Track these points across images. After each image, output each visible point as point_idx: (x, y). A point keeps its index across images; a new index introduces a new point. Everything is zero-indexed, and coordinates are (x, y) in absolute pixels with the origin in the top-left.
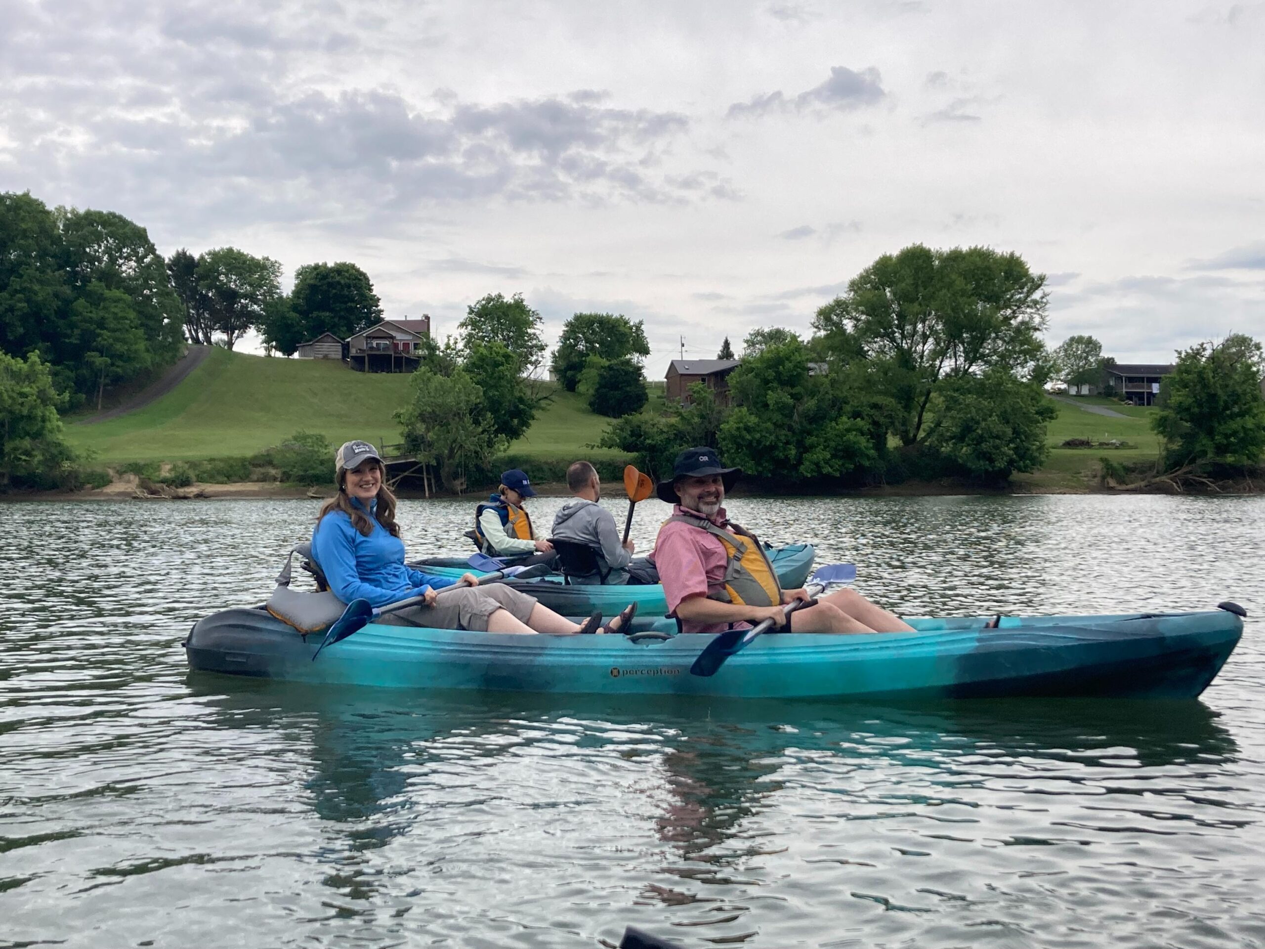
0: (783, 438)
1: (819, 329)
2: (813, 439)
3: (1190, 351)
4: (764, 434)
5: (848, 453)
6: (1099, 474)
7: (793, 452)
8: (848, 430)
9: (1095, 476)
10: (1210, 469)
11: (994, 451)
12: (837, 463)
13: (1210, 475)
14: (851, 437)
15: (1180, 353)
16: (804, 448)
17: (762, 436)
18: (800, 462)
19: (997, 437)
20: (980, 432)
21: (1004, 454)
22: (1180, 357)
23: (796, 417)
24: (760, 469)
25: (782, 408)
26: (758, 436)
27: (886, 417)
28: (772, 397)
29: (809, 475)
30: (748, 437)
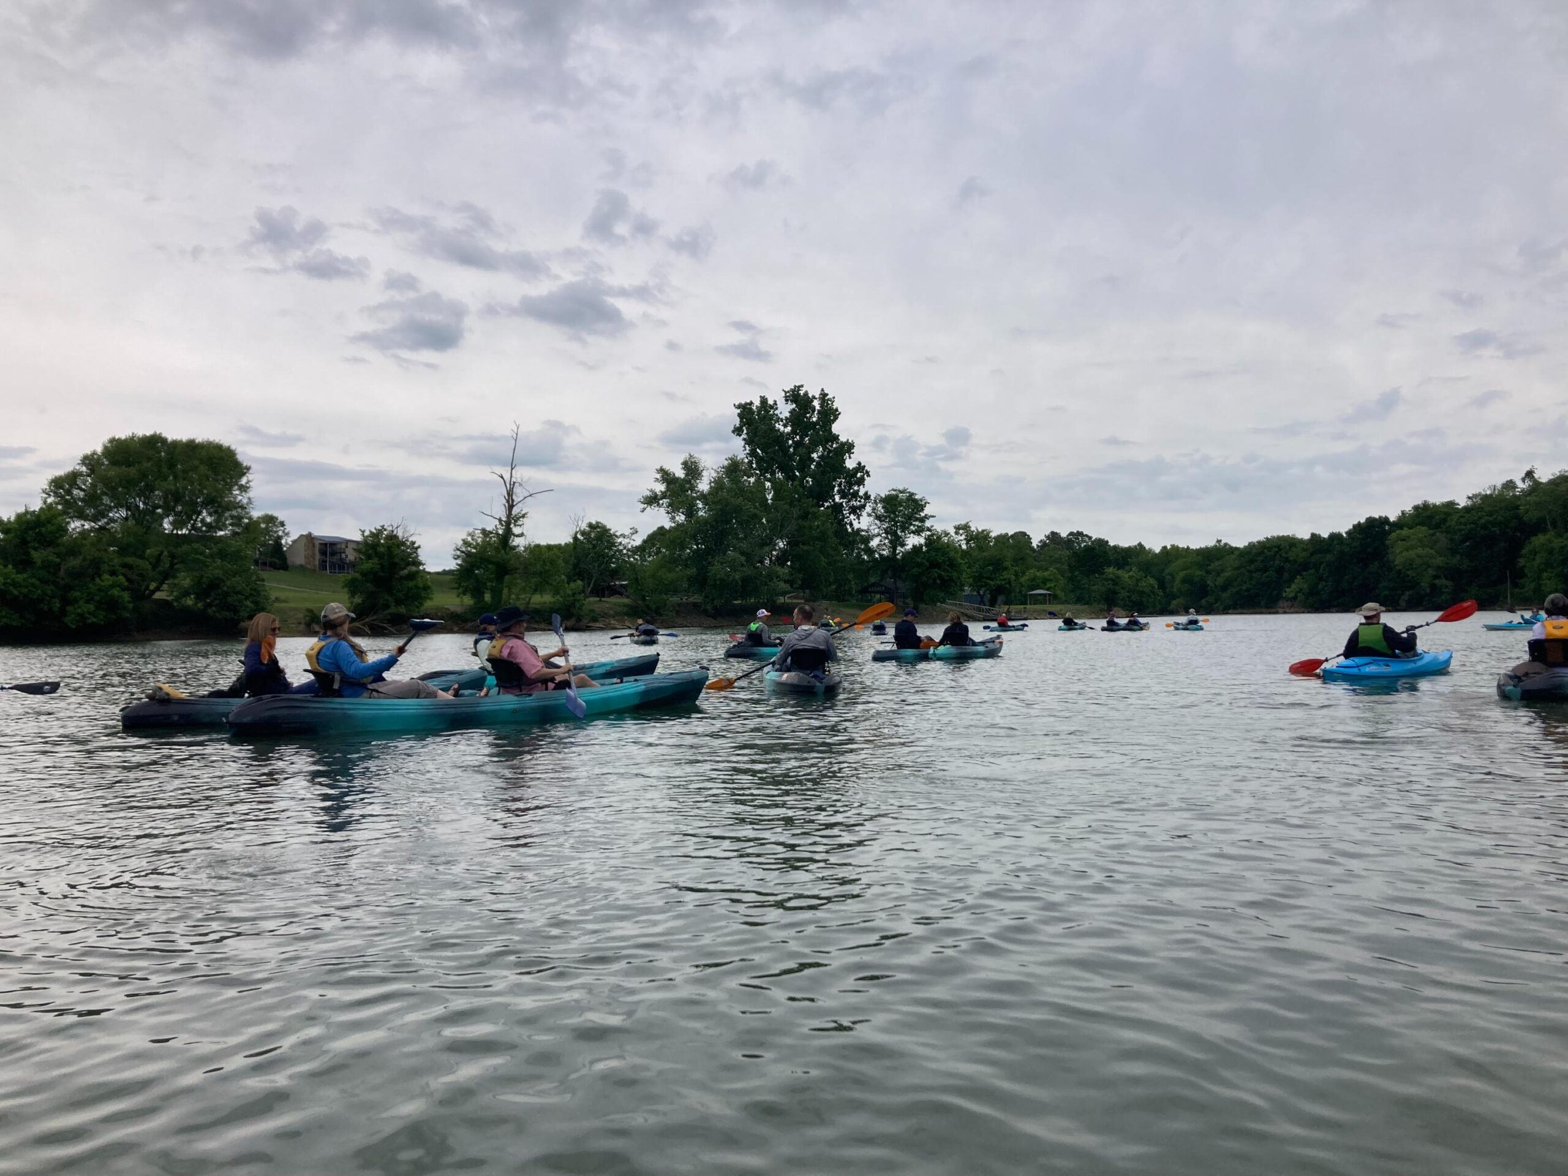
0: (49, 592)
1: (50, 495)
2: (77, 594)
3: (374, 531)
4: (30, 588)
5: (111, 604)
6: (303, 621)
7: (57, 604)
8: (112, 586)
9: (300, 623)
10: (389, 617)
11: (237, 604)
12: (102, 614)
13: (389, 621)
14: (115, 592)
15: (363, 532)
16: (66, 602)
17: (29, 591)
18: (63, 612)
19: (238, 593)
20: (225, 589)
21: (247, 606)
22: (363, 535)
23: (62, 573)
24: (23, 621)
25: (47, 565)
26: (25, 591)
27: (137, 575)
28: (37, 556)
29: (74, 627)
30: (16, 592)
